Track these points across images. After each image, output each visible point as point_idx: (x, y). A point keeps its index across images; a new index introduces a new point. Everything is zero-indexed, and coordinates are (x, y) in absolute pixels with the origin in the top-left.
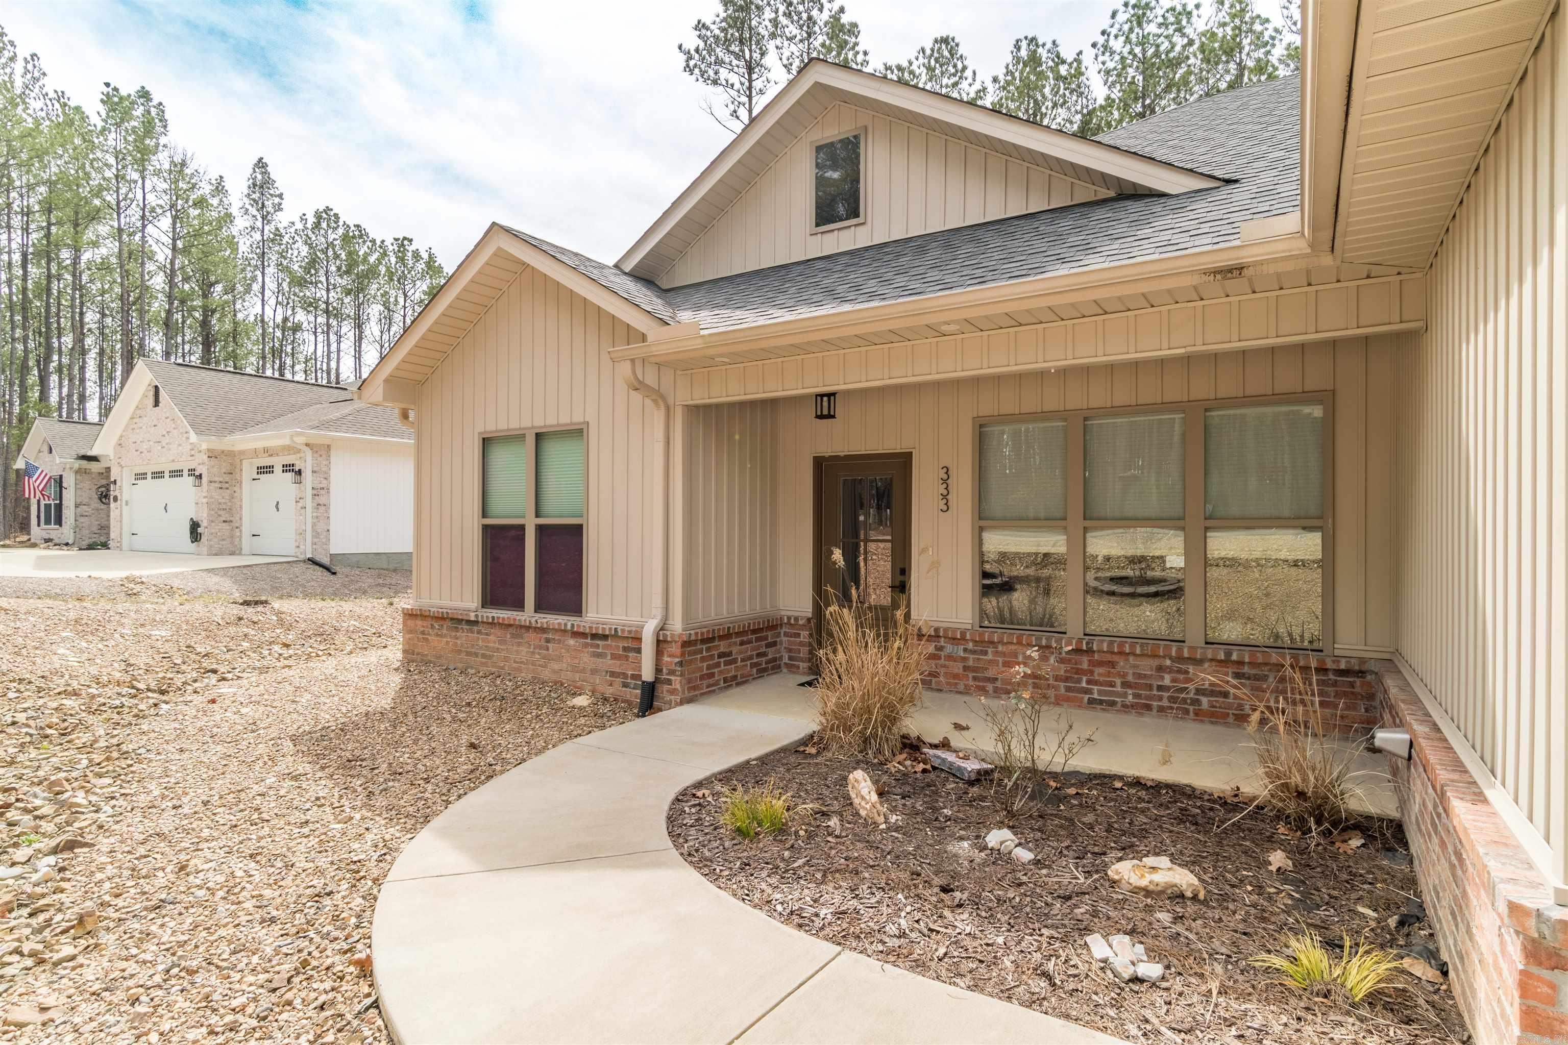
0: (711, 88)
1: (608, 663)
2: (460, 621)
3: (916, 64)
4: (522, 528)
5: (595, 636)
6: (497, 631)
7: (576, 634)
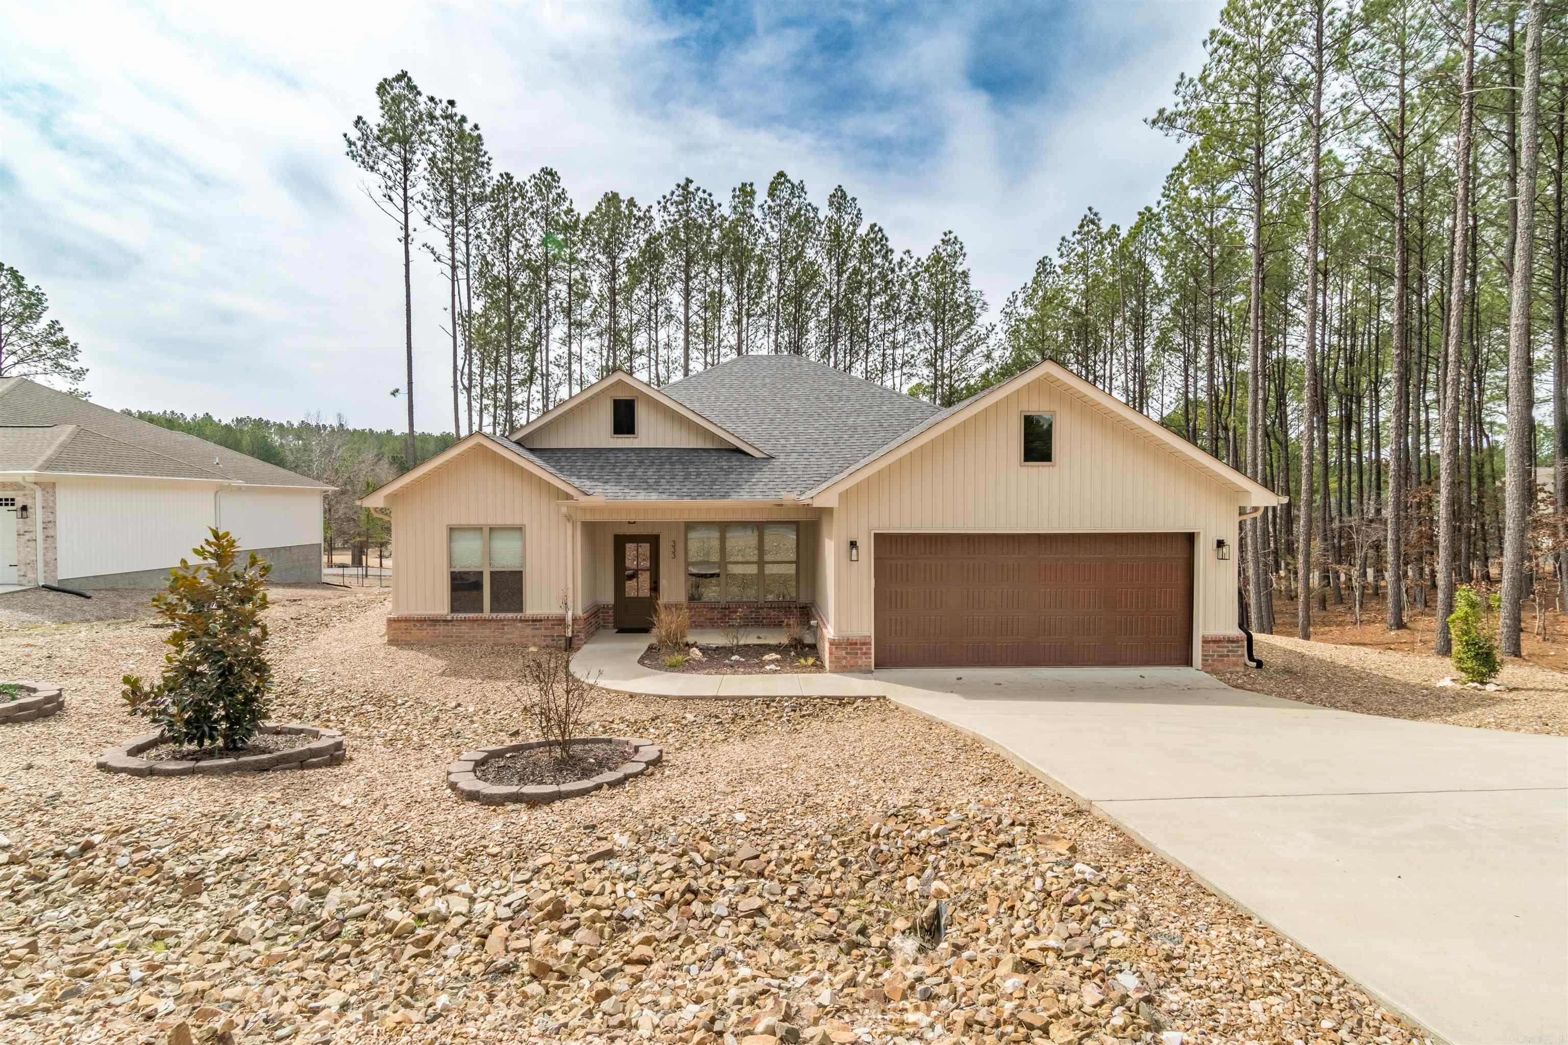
0: (369, 173)
1: (543, 632)
2: (437, 621)
3: (529, 184)
4: (481, 573)
5: (533, 621)
6: (468, 624)
7: (521, 621)
